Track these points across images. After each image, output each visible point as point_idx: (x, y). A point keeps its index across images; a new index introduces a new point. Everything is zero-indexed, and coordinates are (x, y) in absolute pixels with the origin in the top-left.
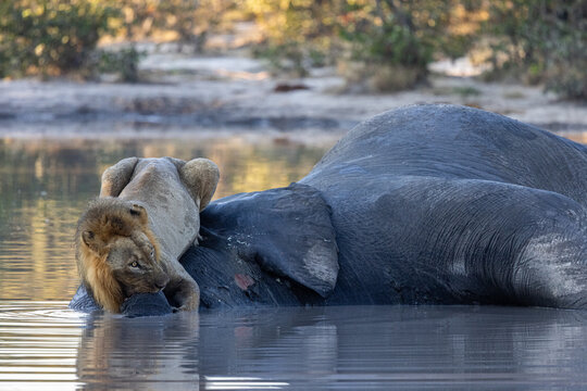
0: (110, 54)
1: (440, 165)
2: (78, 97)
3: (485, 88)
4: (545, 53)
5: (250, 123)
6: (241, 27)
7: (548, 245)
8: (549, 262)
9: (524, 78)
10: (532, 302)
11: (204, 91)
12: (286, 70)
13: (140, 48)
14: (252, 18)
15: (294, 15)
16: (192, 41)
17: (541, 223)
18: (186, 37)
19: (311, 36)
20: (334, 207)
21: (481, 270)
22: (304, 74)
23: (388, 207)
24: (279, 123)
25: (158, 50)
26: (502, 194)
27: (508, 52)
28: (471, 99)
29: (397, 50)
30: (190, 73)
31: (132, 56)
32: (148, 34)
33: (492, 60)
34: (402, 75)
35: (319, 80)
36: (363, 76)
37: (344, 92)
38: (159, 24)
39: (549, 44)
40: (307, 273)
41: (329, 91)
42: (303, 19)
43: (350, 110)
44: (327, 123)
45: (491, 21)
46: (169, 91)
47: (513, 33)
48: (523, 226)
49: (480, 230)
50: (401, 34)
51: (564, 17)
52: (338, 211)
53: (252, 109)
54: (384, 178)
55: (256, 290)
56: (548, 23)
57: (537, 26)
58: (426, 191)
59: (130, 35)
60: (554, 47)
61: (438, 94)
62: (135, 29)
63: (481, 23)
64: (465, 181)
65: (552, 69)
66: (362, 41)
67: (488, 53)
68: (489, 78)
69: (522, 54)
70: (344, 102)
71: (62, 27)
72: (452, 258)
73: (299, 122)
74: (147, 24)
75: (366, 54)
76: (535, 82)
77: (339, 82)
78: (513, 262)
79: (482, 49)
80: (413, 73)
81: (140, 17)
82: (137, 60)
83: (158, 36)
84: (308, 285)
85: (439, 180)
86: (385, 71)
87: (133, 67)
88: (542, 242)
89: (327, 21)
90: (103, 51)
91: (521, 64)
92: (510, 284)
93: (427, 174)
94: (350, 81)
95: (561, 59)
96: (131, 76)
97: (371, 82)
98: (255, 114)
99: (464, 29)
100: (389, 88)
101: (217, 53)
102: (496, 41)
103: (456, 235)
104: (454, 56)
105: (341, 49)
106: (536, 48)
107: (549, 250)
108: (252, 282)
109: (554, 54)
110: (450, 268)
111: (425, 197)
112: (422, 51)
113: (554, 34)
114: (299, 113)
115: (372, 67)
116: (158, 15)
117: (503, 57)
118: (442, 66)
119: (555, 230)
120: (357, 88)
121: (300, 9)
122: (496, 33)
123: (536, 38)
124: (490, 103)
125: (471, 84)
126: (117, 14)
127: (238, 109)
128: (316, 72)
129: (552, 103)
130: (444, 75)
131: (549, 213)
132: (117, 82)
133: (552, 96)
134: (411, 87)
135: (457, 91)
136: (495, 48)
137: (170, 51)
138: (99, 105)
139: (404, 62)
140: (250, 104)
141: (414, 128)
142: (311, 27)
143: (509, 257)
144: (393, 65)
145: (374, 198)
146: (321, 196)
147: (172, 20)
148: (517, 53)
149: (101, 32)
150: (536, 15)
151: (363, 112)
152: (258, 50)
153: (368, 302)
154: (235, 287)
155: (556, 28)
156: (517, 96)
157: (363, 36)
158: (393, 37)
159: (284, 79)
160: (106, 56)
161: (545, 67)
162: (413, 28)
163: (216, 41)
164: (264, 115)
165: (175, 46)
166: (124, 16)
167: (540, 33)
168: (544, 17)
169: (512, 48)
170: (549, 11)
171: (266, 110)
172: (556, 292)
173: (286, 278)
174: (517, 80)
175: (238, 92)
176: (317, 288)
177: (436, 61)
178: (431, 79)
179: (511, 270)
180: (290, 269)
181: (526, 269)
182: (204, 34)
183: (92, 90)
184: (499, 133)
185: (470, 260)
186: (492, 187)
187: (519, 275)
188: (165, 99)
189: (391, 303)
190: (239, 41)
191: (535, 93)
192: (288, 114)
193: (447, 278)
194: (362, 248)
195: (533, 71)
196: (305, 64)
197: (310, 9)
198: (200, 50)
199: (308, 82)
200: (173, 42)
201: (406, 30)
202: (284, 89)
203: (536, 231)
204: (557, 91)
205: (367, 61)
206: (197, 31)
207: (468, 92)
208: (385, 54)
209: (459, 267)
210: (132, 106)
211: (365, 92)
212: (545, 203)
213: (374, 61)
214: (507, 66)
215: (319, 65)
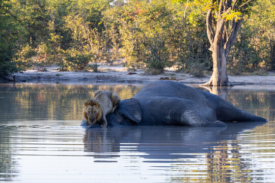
1: (164, 94)
2: (83, 75)
3: (176, 74)
4: (190, 66)
5: (123, 82)
6: (121, 59)
8: (189, 116)
10: (185, 125)
11: (113, 74)
12: (131, 69)
13: (98, 64)
15: (133, 57)
16: (110, 62)
18: (108, 61)
21: (174, 118)
22: (135, 70)
23: (152, 103)
24: (129, 82)
25: (102, 65)
27: (182, 66)
28: (173, 76)
29: (157, 65)
30: (109, 70)
31: (96, 66)
32: (100, 61)
33: (178, 67)
34: (157, 71)
35: (138, 72)
36: (148, 71)
37: (144, 75)
38: (102, 59)
39: (191, 64)
41: (140, 74)
42: (135, 58)
43: (145, 79)
44: (140, 82)
45: (178, 58)
46: (104, 74)
47: (183, 61)
48: (183, 108)
49: (173, 109)
50: (157, 61)
51: (195, 58)
52: (141, 104)
53: (123, 78)
55: (122, 122)
56: (191, 59)
59: (96, 62)
61: (165, 75)
62: (97, 60)
63: (176, 59)
65: (192, 70)
66: (149, 63)
67: (177, 66)
68: (177, 71)
70: (144, 77)
71: (80, 60)
72: (167, 115)
73: (134, 81)
74: (100, 59)
75: (149, 66)
76: (188, 73)
77: (143, 72)
80: (160, 70)
81: (98, 57)
83: (102, 61)
84: (135, 121)
85: (164, 97)
86: (154, 70)
87: (96, 69)
88: (188, 112)
89: (141, 58)
91: (185, 68)
92: (180, 121)
93: (161, 96)
94: (146, 72)
95: (194, 67)
96: (96, 71)
97: (150, 72)
98: (124, 80)
99: (172, 60)
100: (154, 74)
101: (116, 66)
102: (179, 63)
103: (168, 110)
104: (170, 67)
105: (144, 65)
106: (188, 65)
107: (189, 114)
108: (122, 120)
109: (192, 66)
110: (167, 117)
111: (161, 101)
112: (162, 65)
113: (192, 62)
114: (134, 79)
116: (102, 57)
118: (167, 68)
119: (190, 109)
120: (147, 74)
121: (134, 55)
122: (179, 61)
123: (188, 63)
124: (177, 77)
125: (173, 73)
127: (120, 78)
128: (138, 70)
130: (167, 71)
131: (189, 105)
133: (191, 76)
134: (159, 74)
135: (170, 74)
136: (179, 65)
138: (88, 77)
139: (158, 68)
142: (137, 60)
143: (180, 115)
145: (149, 101)
146: (138, 101)
147: (105, 58)
148: (184, 66)
149: (89, 61)
150: (188, 57)
151: (149, 79)
152: (125, 65)
154: (118, 121)
156: (184, 76)
158: (155, 62)
159: (131, 72)
160: (90, 66)
161: (190, 69)
162: (160, 60)
163: (115, 63)
164: (126, 80)
165: (106, 64)
166: (94, 57)
167: (189, 61)
170: (191, 56)
171: (127, 78)
172: (190, 123)
173: (130, 119)
174: (184, 72)
175: (120, 74)
176: (137, 122)
177: (165, 67)
178: (164, 72)
179: (180, 118)
180: (131, 117)
181: (184, 118)
182: (113, 61)
183: (87, 74)
185: (171, 116)
186: (176, 99)
187: (182, 119)
188: (103, 76)
190: (121, 62)
191: (188, 75)
192: (131, 80)
193: (166, 119)
194: (146, 113)
195: (187, 70)
197: (137, 55)
198: (112, 65)
199: (136, 72)
202: (131, 74)
203: (186, 109)
204: (193, 75)
206: (111, 60)
207: (173, 75)
208: (154, 66)
209: (169, 117)
210: (96, 78)
211: (149, 75)
212: (188, 103)
213: (151, 68)
214: (181, 69)
215: (139, 68)
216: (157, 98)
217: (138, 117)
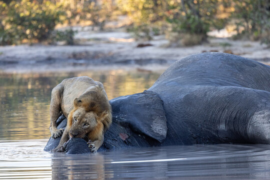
0: (61, 32)
1: (212, 80)
2: (47, 52)
3: (234, 43)
4: (261, 25)
5: (126, 62)
6: (121, 18)
7: (263, 115)
8: (264, 123)
9: (252, 38)
11: (104, 48)
12: (142, 37)
13: (74, 29)
14: (125, 14)
15: (145, 12)
16: (98, 25)
17: (260, 105)
18: (95, 23)
19: (153, 21)
20: (164, 101)
21: (233, 128)
22: (150, 39)
23: (189, 100)
24: (140, 62)
25: (83, 30)
26: (241, 92)
27: (244, 26)
28: (227, 48)
29: (193, 26)
30: (98, 39)
31: (71, 33)
32: (78, 22)
33: (237, 29)
34: (195, 38)
35: (157, 42)
36: (177, 39)
37: (169, 46)
38: (83, 18)
39: (263, 22)
40: (153, 131)
41: (162, 47)
42: (149, 13)
43: (172, 55)
44: (161, 61)
45: (235, 12)
46: (88, 49)
47: (246, 17)
48: (251, 107)
49: (231, 109)
50: (194, 19)
51: (269, 9)
52: (166, 103)
53: (127, 56)
54: (187, 87)
55: (129, 140)
56: (262, 12)
57: (257, 14)
58: (206, 92)
59: (70, 23)
60: (265, 23)
61: (212, 46)
62: (72, 20)
63: (231, 13)
64: (224, 87)
66: (177, 23)
67: (235, 27)
68: (235, 38)
69: (250, 26)
70: (169, 51)
71: (39, 21)
72: (219, 122)
73: (149, 61)
74: (78, 18)
75: (179, 29)
76: (256, 39)
77: (166, 42)
78: (247, 124)
79: (232, 25)
80: (200, 37)
81: (74, 15)
82: (73, 35)
83: (82, 23)
84: (153, 137)
85: (212, 87)
86: (188, 36)
87: (71, 38)
88: (260, 114)
89: (161, 14)
90: (57, 31)
91: (250, 31)
92: (246, 134)
93: (206, 84)
94: (171, 41)
95: (268, 28)
96: (71, 42)
97: (181, 42)
98: (128, 58)
99: (223, 16)
100: (190, 44)
101: (110, 30)
102: (238, 21)
103: (221, 112)
104: (219, 28)
105: (167, 27)
106: (257, 23)
107: (263, 118)
108: (127, 137)
109: (265, 26)
110: (218, 127)
111: (205, 95)
112: (204, 27)
113: (265, 17)
114: (148, 57)
115: (181, 35)
116: (82, 14)
117: (242, 29)
118: (214, 33)
119: (266, 108)
120: (175, 45)
121: (148, 9)
122: (238, 17)
123: (256, 19)
124: (236, 49)
125: (227, 41)
126: (63, 14)
127: (120, 56)
128: (156, 38)
129: (265, 49)
130: (214, 38)
131: (263, 100)
132: (64, 45)
133: (264, 45)
134: (199, 43)
135: (221, 44)
136: (238, 24)
137: (88, 30)
138: (56, 56)
139: (196, 32)
140: (126, 53)
141: (200, 63)
142: (153, 17)
143: (245, 121)
144: (191, 34)
145: (182, 96)
146: (158, 96)
147: (89, 16)
148: (248, 26)
149: (56, 22)
150: (256, 9)
151: (178, 56)
152: (129, 29)
153: (181, 144)
154: (120, 139)
155: (265, 14)
156: (249, 46)
157: (177, 20)
158: (191, 21)
159: (141, 41)
160: (59, 33)
161: (261, 32)
162: (200, 16)
163: (109, 25)
164: (132, 58)
165: (91, 28)
166: (66, 15)
167: (258, 17)
168: (260, 9)
169: (245, 24)
170: (262, 6)
171: (133, 56)
173: (143, 134)
174: (248, 38)
175: (120, 48)
176: (157, 138)
177: (211, 31)
178: (208, 39)
179: (246, 127)
180: (145, 130)
181: (253, 127)
182: (104, 22)
183: (53, 49)
184: (239, 65)
185: (227, 124)
186: (236, 89)
187: (250, 130)
188: (87, 52)
189: (191, 144)
190: (120, 24)
191: (256, 44)
192: (144, 58)
193: (217, 131)
194: (177, 119)
195: (255, 34)
196: (151, 34)
197: (153, 9)
198: (102, 30)
199: (152, 42)
200: (90, 25)
201: (197, 17)
202: (141, 46)
203: (258, 109)
204: (267, 43)
205: (179, 32)
206: (101, 20)
207: (226, 45)
208: (187, 28)
209: (222, 127)
210: (72, 56)
211: (178, 46)
212: (261, 96)
213: (183, 32)
214: (244, 32)
215: (157, 34)
216: (196, 88)
217: (159, 129)
